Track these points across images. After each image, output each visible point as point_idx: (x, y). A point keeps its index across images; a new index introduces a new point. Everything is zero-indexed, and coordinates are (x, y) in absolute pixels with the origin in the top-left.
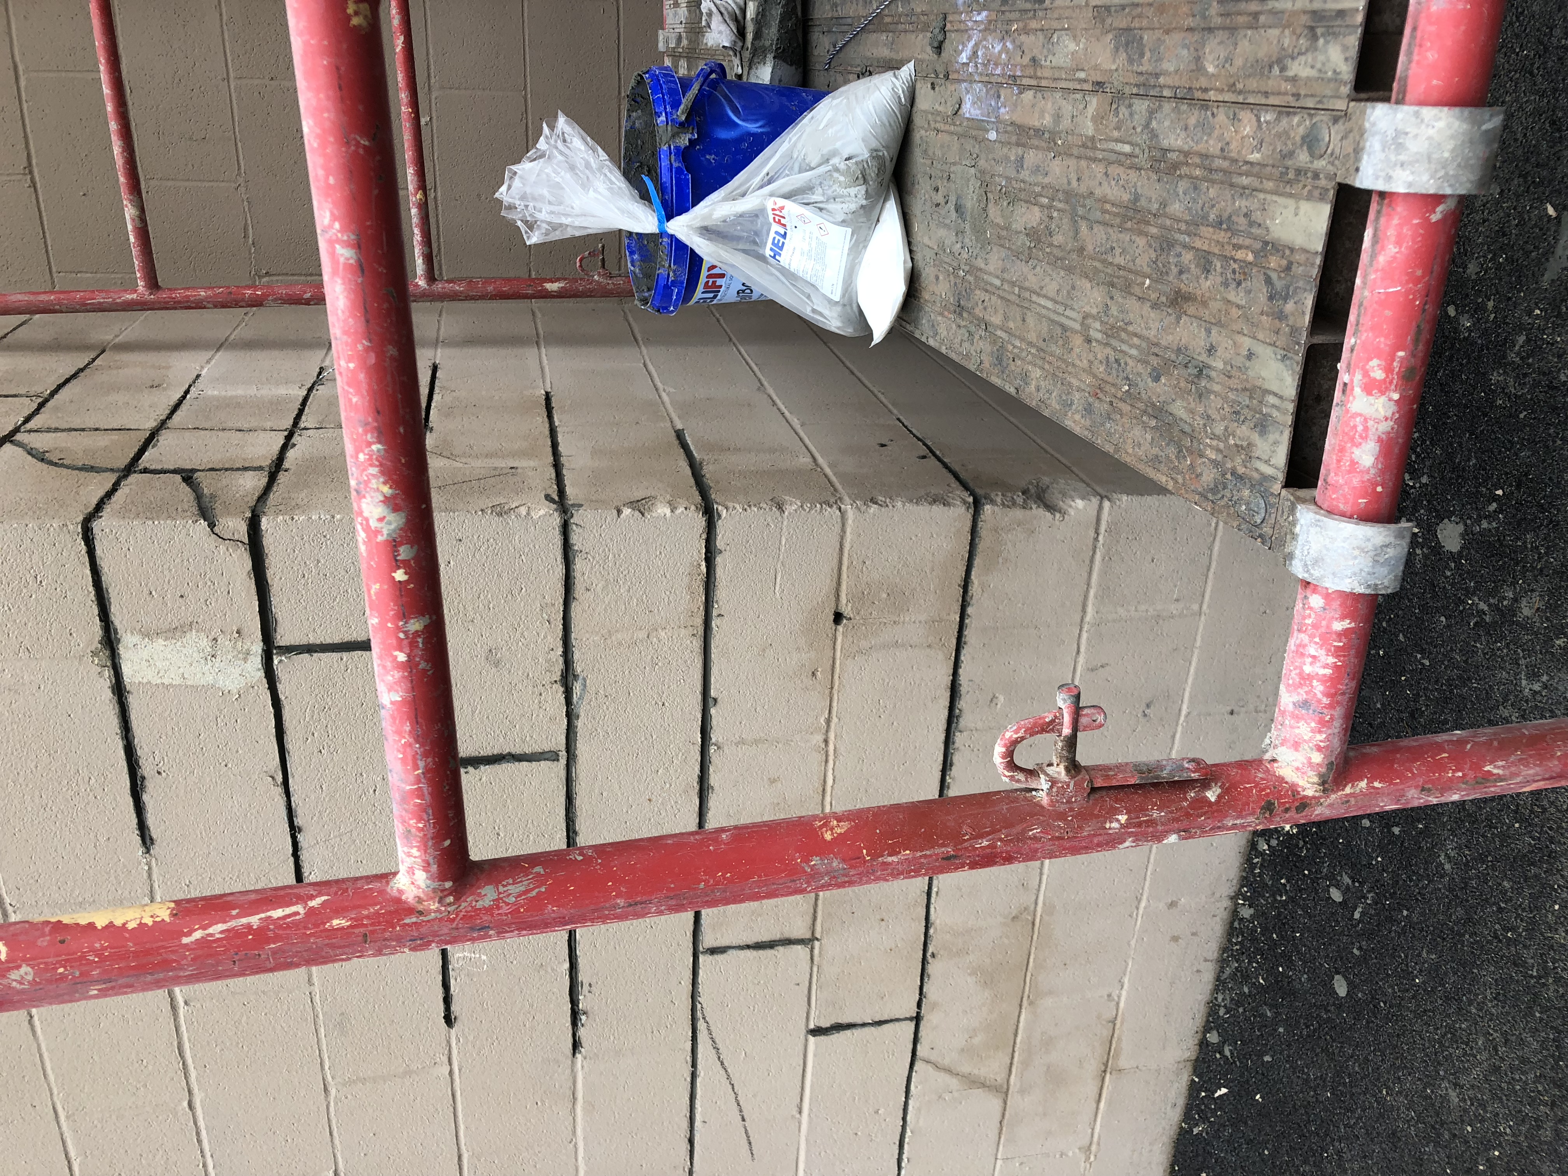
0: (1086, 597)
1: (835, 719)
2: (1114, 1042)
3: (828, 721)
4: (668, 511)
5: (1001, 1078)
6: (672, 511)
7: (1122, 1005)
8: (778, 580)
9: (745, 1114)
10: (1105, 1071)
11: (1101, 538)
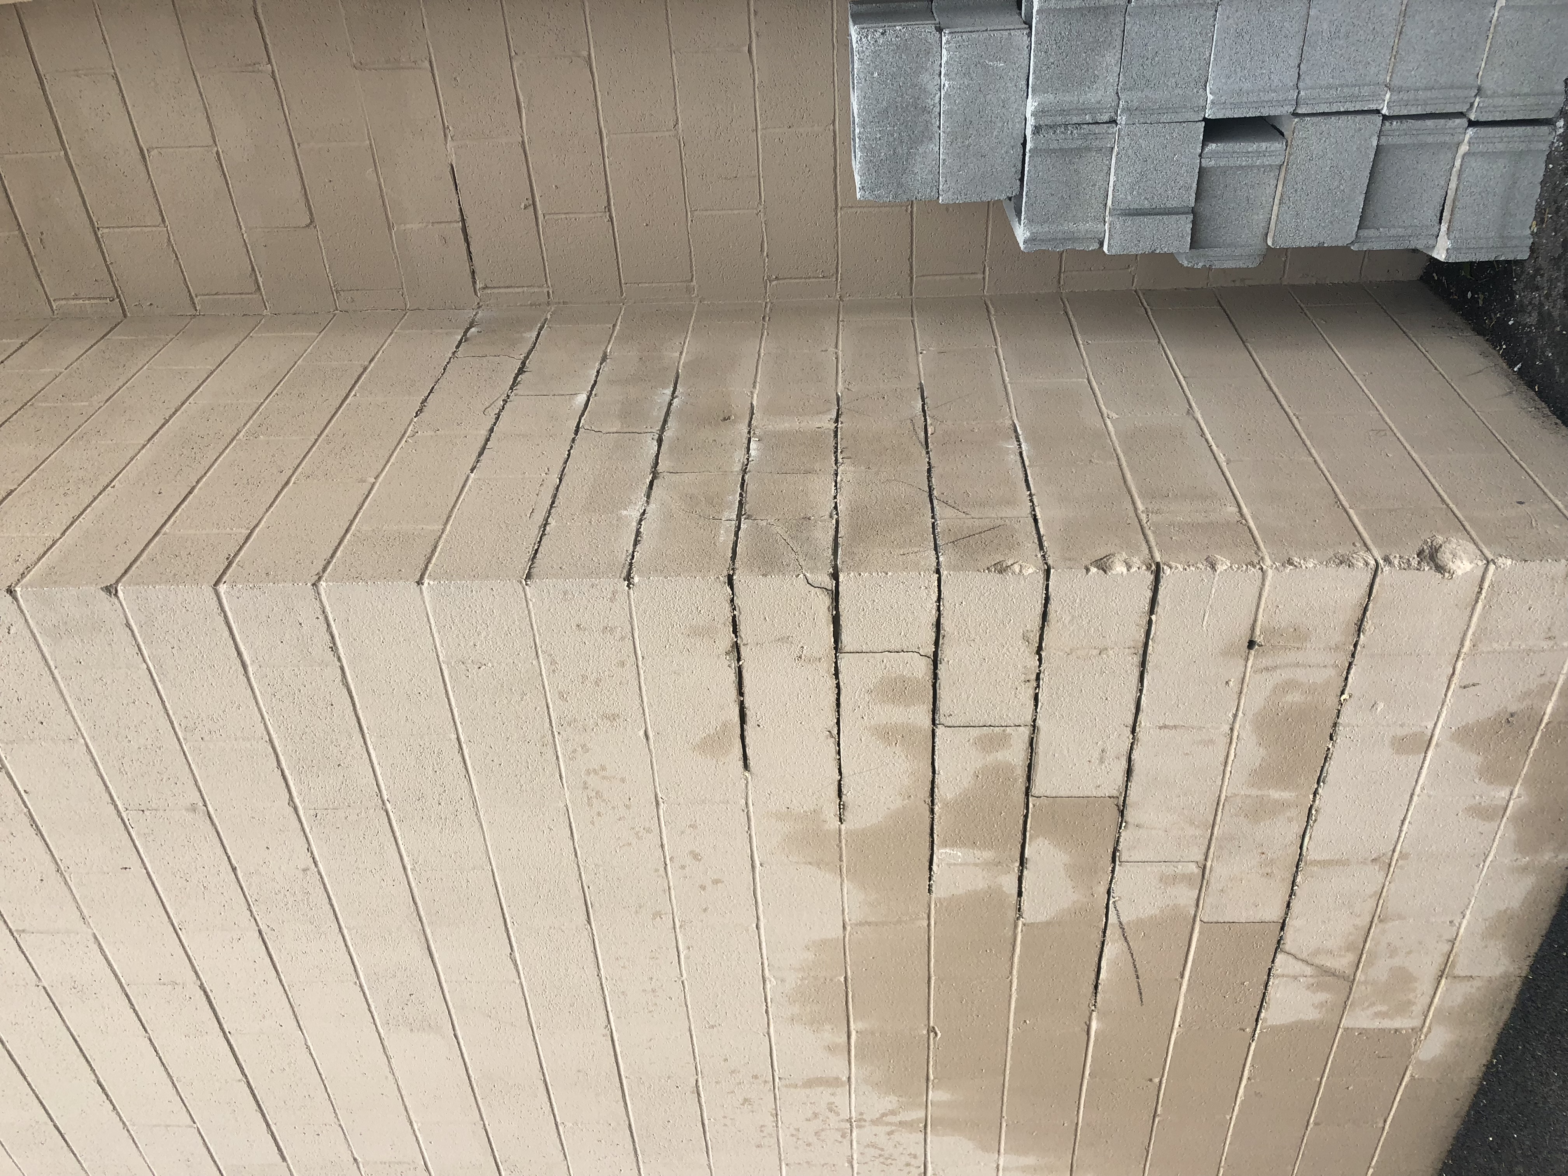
0: (1465, 634)
1: (1240, 714)
2: (1452, 956)
3: (1235, 716)
4: (1125, 570)
5: (1349, 972)
6: (1128, 570)
7: (1462, 930)
8: (1206, 618)
9: (1139, 973)
10: (1441, 976)
11: (1484, 592)
